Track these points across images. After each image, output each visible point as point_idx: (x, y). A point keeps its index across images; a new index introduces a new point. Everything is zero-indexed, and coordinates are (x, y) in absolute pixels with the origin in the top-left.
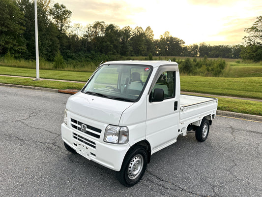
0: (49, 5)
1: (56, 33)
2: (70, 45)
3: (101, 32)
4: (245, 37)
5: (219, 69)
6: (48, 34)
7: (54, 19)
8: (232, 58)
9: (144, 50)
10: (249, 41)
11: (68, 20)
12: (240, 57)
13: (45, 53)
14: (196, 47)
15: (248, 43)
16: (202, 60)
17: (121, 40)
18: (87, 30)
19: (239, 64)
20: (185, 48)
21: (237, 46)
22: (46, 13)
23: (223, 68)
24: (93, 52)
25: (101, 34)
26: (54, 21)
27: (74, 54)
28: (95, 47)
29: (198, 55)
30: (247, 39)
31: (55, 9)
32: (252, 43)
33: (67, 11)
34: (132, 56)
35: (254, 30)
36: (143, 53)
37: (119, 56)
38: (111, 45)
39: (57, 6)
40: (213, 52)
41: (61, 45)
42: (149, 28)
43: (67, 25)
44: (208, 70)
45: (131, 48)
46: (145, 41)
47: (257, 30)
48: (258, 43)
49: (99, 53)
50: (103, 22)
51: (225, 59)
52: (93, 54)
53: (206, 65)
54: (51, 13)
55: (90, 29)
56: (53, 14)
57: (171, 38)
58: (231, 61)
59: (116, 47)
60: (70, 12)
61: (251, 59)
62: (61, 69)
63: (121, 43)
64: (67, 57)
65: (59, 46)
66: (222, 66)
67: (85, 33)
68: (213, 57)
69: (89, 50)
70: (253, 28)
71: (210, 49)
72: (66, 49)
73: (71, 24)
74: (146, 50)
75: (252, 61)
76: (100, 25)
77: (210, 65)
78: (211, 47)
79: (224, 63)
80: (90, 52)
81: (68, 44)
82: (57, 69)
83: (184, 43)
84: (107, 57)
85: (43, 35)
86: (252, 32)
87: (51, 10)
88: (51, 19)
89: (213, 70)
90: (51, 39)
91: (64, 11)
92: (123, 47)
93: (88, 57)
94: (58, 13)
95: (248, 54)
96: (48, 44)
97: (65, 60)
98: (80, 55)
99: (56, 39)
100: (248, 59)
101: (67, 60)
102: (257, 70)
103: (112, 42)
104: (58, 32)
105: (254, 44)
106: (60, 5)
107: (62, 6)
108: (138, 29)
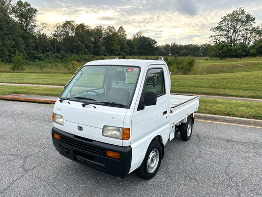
0: (11, 3)
1: (20, 32)
2: (37, 46)
3: (71, 32)
4: (212, 36)
5: (188, 66)
6: (10, 34)
7: (18, 18)
8: (201, 56)
9: (117, 50)
10: (215, 40)
11: (34, 18)
12: (208, 55)
13: (7, 54)
14: (168, 46)
15: (214, 42)
16: (173, 59)
17: (93, 40)
18: (56, 29)
19: (207, 62)
20: (158, 48)
21: (205, 45)
22: (8, 11)
23: (192, 66)
24: (63, 52)
25: (71, 34)
26: (17, 19)
27: (41, 55)
28: (65, 47)
29: (170, 54)
30: (213, 38)
31: (18, 7)
32: (218, 42)
33: (32, 9)
34: (105, 55)
35: (219, 30)
36: (116, 52)
37: (92, 55)
38: (82, 45)
39: (20, 4)
40: (183, 51)
41: (27, 46)
42: (121, 28)
43: (33, 24)
44: (178, 68)
45: (103, 48)
46: (118, 41)
47: (222, 30)
48: (223, 42)
49: (69, 53)
50: (73, 22)
51: (194, 57)
52: (62, 55)
53: (177, 63)
54: (14, 11)
55: (59, 29)
56: (17, 12)
57: (144, 38)
58: (200, 59)
59: (87, 46)
60: (36, 11)
61: (218, 56)
62: (20, 71)
63: (93, 43)
64: (34, 58)
65: (24, 46)
66: (191, 64)
67: (54, 33)
68: (183, 56)
69: (58, 51)
70: (218, 28)
71: (181, 48)
72: (33, 50)
73: (37, 23)
74: (119, 50)
75: (218, 58)
76: (70, 24)
77: (180, 64)
78: (182, 46)
79: (193, 60)
80: (59, 52)
81: (34, 44)
82: (16, 71)
83: (156, 42)
84: (79, 58)
85: (4, 35)
86: (217, 32)
87: (13, 8)
88: (14, 18)
89: (182, 68)
90: (14, 40)
91: (29, 9)
92: (95, 47)
93: (58, 57)
94: (22, 11)
95: (215, 53)
96: (11, 44)
97: (31, 62)
98: (48, 56)
99: (21, 39)
100: (215, 56)
101: (34, 61)
102: (223, 67)
103: (83, 42)
104: (23, 31)
105: (220, 43)
106: (24, 3)
107: (26, 3)
108: (110, 28)
